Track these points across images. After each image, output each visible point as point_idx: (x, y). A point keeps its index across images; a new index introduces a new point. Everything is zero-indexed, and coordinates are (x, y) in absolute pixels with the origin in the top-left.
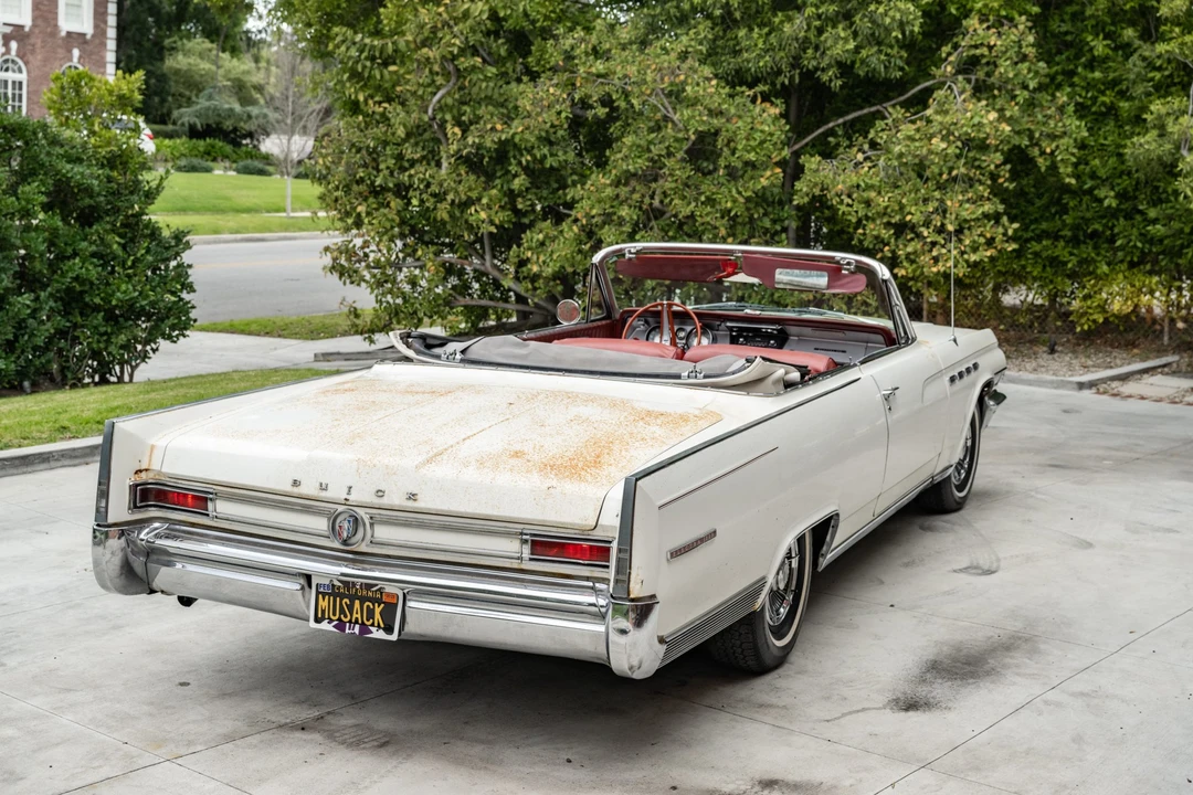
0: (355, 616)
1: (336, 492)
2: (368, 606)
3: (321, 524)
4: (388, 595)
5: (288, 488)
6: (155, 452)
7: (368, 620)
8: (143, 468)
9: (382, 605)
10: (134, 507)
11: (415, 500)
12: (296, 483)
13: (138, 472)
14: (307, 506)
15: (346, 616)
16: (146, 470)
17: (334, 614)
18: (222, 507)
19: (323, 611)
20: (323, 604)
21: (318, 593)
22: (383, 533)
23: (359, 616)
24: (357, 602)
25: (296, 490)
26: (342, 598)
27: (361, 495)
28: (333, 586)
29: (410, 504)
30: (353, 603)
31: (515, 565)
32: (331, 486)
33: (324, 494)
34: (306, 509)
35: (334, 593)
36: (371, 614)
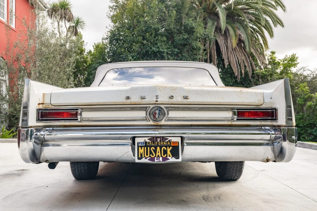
0: (157, 154)
1: (150, 99)
2: (164, 149)
3: (142, 114)
4: (174, 142)
5: (124, 100)
6: (45, 96)
7: (164, 155)
8: (41, 102)
9: (171, 148)
10: (38, 120)
11: (188, 99)
12: (128, 98)
13: (39, 104)
15: (153, 155)
16: (42, 104)
17: (147, 155)
18: (86, 115)
19: (141, 155)
21: (138, 147)
22: (173, 114)
23: (159, 154)
24: (158, 148)
25: (129, 101)
26: (150, 147)
27: (163, 99)
28: (146, 142)
29: (186, 100)
30: (156, 147)
31: (230, 123)
32: (147, 97)
33: (144, 100)
34: (133, 109)
35: (146, 145)
36: (165, 152)
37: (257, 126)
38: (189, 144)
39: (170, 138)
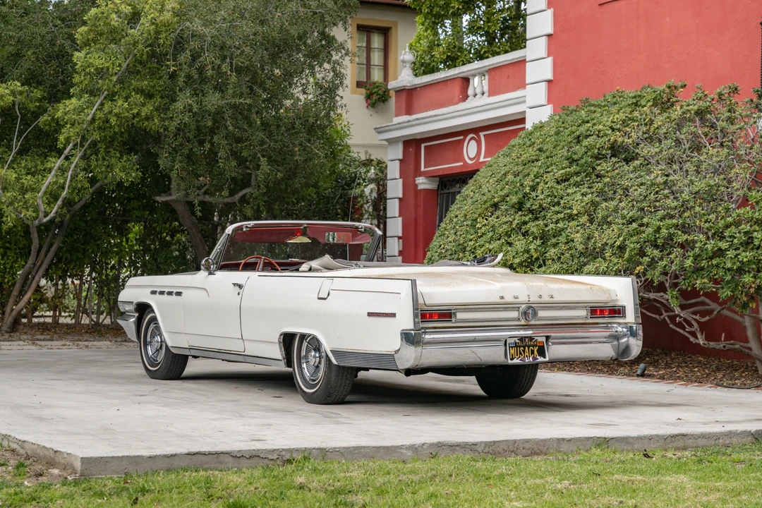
0: (525, 354)
1: (523, 298)
2: (531, 349)
3: (515, 314)
4: (539, 342)
5: (499, 300)
7: (532, 355)
9: (537, 347)
11: (553, 298)
12: (502, 298)
14: (507, 307)
15: (522, 355)
17: (517, 355)
18: (460, 316)
19: (513, 356)
20: (512, 351)
21: (510, 348)
22: (541, 314)
23: (528, 354)
24: (527, 348)
25: (503, 301)
26: (520, 347)
27: (534, 299)
28: (516, 343)
29: (551, 299)
30: (525, 349)
31: (584, 321)
32: (519, 296)
33: (517, 300)
34: (506, 309)
35: (516, 346)
36: (533, 352)
37: (603, 323)
38: (553, 343)
39: (536, 338)
